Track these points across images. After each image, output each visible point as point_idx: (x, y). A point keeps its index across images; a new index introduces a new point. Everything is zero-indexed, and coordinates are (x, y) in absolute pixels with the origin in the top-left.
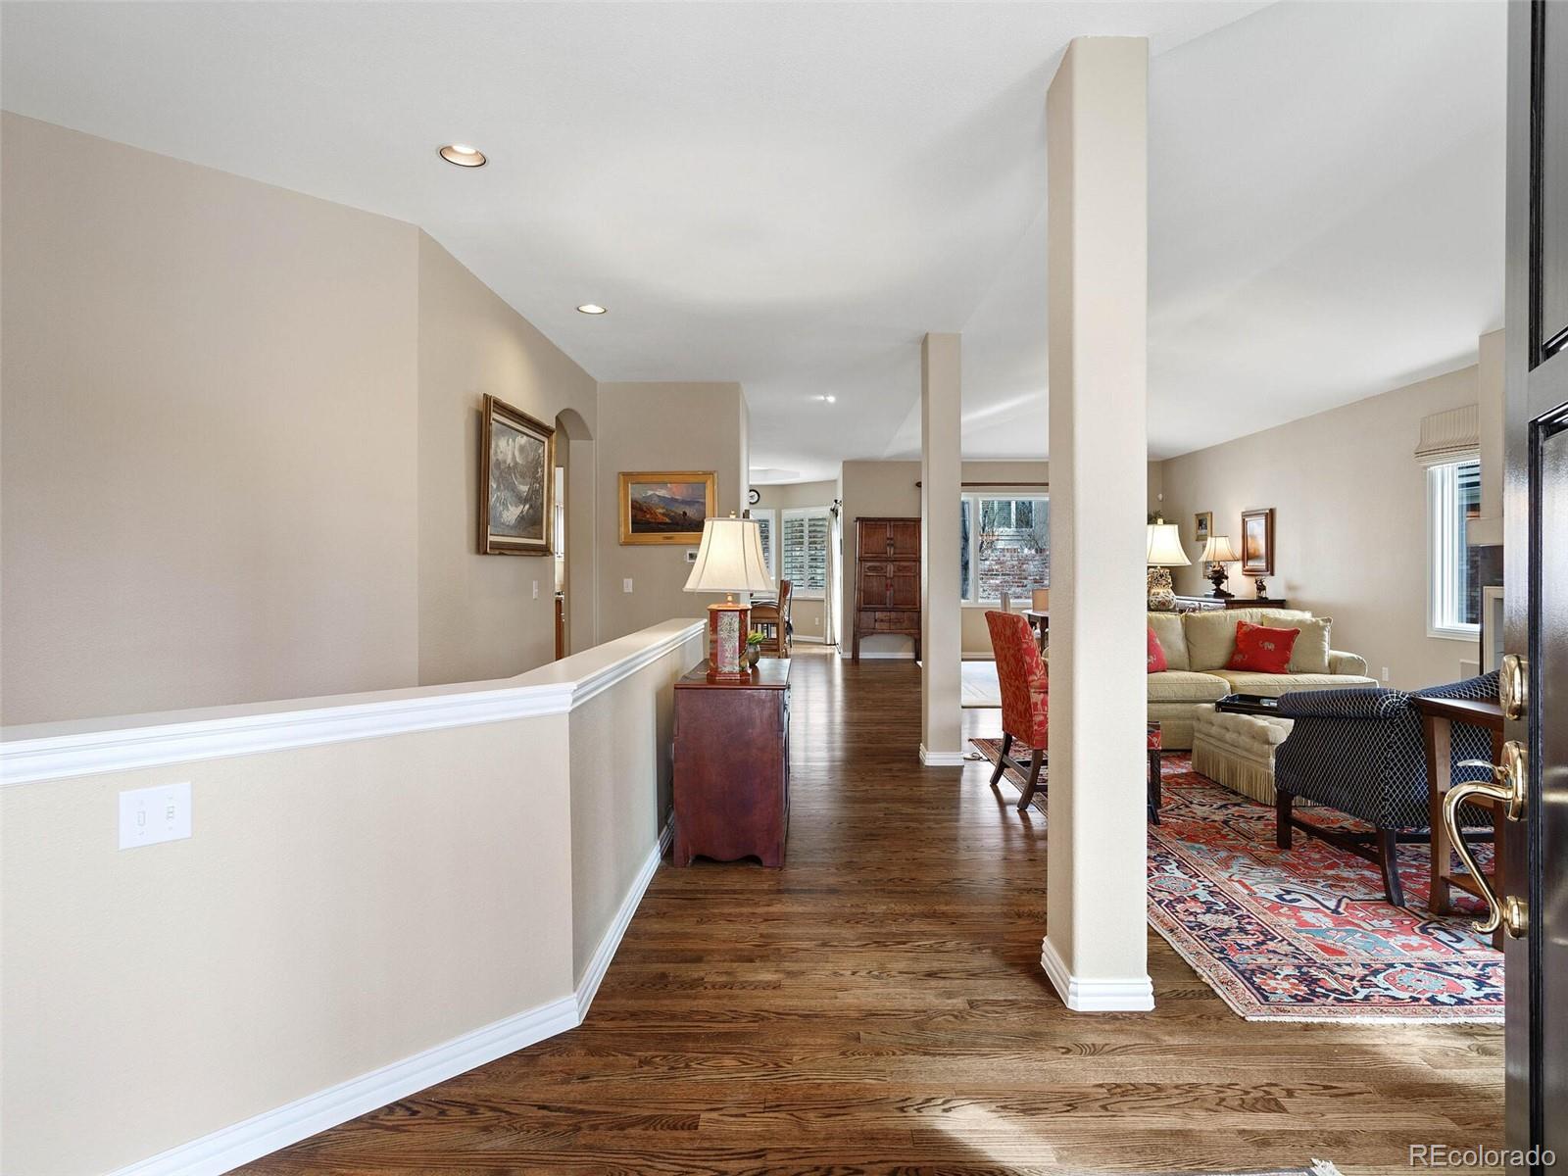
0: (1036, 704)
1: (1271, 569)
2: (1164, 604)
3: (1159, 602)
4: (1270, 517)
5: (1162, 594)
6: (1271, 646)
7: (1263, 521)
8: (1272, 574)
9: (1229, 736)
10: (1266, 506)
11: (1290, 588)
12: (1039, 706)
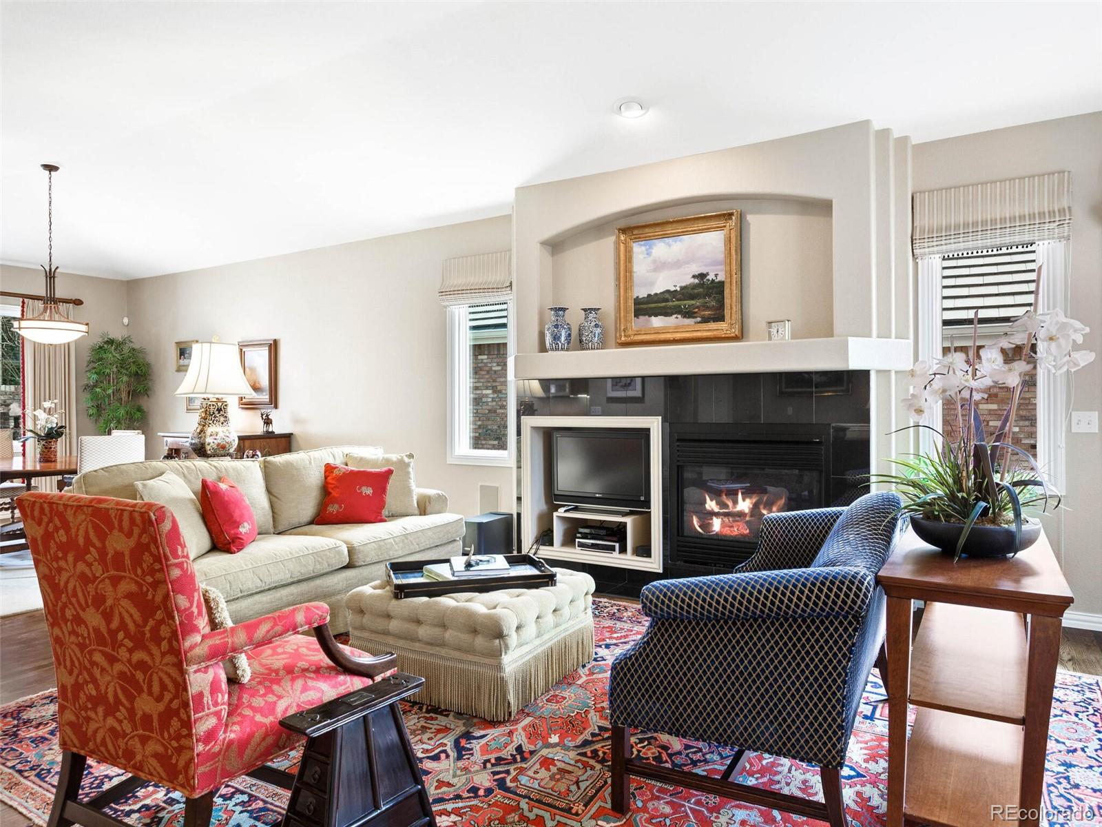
0: (200, 695)
1: (274, 401)
2: (223, 447)
3: (218, 445)
4: (274, 347)
5: (221, 435)
6: (368, 491)
7: (265, 352)
8: (276, 407)
9: (423, 632)
10: (271, 336)
11: (297, 421)
12: (207, 699)
